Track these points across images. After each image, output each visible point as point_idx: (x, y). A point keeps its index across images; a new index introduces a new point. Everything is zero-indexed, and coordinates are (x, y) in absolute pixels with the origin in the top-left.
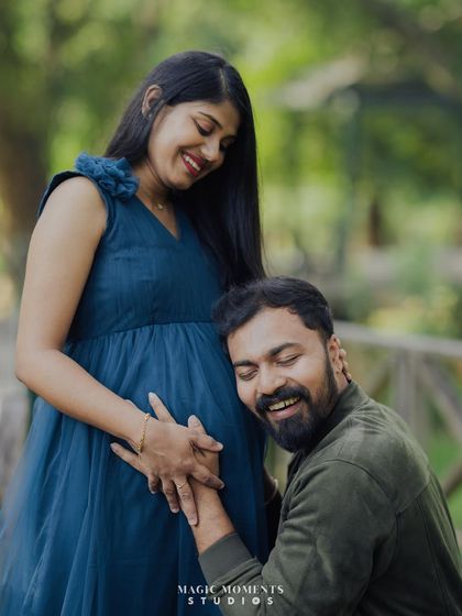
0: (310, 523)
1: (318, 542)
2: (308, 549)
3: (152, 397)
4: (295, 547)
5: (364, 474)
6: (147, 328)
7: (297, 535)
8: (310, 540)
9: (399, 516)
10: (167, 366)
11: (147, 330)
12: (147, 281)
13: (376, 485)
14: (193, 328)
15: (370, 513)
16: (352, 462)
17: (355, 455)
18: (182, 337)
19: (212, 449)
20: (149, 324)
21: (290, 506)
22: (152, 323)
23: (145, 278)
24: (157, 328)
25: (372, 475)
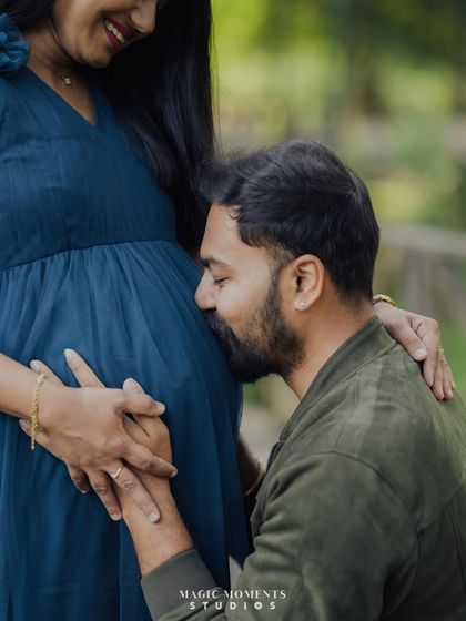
0: (294, 543)
1: (306, 570)
2: (291, 580)
3: (70, 354)
4: (272, 576)
5: (371, 474)
6: (61, 255)
7: (276, 558)
8: (293, 567)
9: (421, 533)
10: (93, 308)
11: (60, 259)
12: (54, 189)
13: (387, 488)
14: (126, 251)
15: (379, 529)
16: (355, 456)
17: (358, 446)
18: (111, 264)
19: (151, 413)
20: (63, 250)
21: (265, 516)
22: (67, 248)
23: (50, 185)
24: (75, 254)
25: (382, 476)
